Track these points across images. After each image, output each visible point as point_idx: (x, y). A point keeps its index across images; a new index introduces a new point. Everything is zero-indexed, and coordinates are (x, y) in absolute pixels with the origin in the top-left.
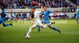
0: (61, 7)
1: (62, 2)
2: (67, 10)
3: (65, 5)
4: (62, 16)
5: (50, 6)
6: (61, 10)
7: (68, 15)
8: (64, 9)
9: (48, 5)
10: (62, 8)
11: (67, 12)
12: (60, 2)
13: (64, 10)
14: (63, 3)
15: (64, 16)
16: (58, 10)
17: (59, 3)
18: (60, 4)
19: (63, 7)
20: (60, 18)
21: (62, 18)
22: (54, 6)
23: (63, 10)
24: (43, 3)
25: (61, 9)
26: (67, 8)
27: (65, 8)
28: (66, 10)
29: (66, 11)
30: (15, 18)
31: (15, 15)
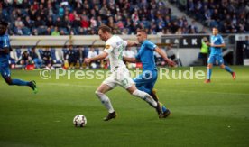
0: (157, 30)
1: (160, 18)
2: (177, 41)
3: (169, 24)
5: (125, 29)
6: (160, 42)
7: (178, 57)
8: (168, 38)
9: (120, 24)
10: (160, 34)
11: (176, 47)
12: (156, 18)
13: (167, 41)
14: (164, 19)
17: (153, 20)
18: (156, 23)
19: (165, 33)
21: (160, 65)
23: (163, 40)
24: (105, 18)
25: (157, 39)
26: (177, 34)
27: (169, 34)
28: (172, 40)
29: (172, 45)
30: (19, 63)
31: (19, 55)
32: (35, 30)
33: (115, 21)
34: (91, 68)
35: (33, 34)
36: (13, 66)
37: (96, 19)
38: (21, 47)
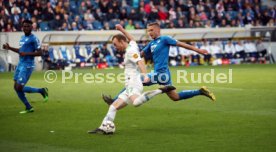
0: (246, 22)
1: (249, 8)
2: (268, 34)
3: (259, 15)
4: (251, 54)
5: (209, 22)
6: (248, 35)
7: (269, 52)
8: (258, 30)
9: (203, 15)
10: (249, 26)
11: (267, 41)
12: (244, 8)
13: (257, 35)
14: (253, 9)
15: (256, 55)
16: (235, 33)
17: (241, 11)
18: (244, 14)
19: (255, 25)
20: (242, 62)
21: (249, 61)
22: (224, 22)
23: (253, 33)
24: (185, 9)
25: (246, 31)
26: (268, 26)
27: (260, 26)
28: (263, 33)
29: (262, 38)
30: (89, 61)
31: (89, 52)
32: (107, 24)
33: (197, 12)
34: (170, 65)
35: (105, 29)
36: (82, 65)
37: (176, 11)
38: (91, 43)
